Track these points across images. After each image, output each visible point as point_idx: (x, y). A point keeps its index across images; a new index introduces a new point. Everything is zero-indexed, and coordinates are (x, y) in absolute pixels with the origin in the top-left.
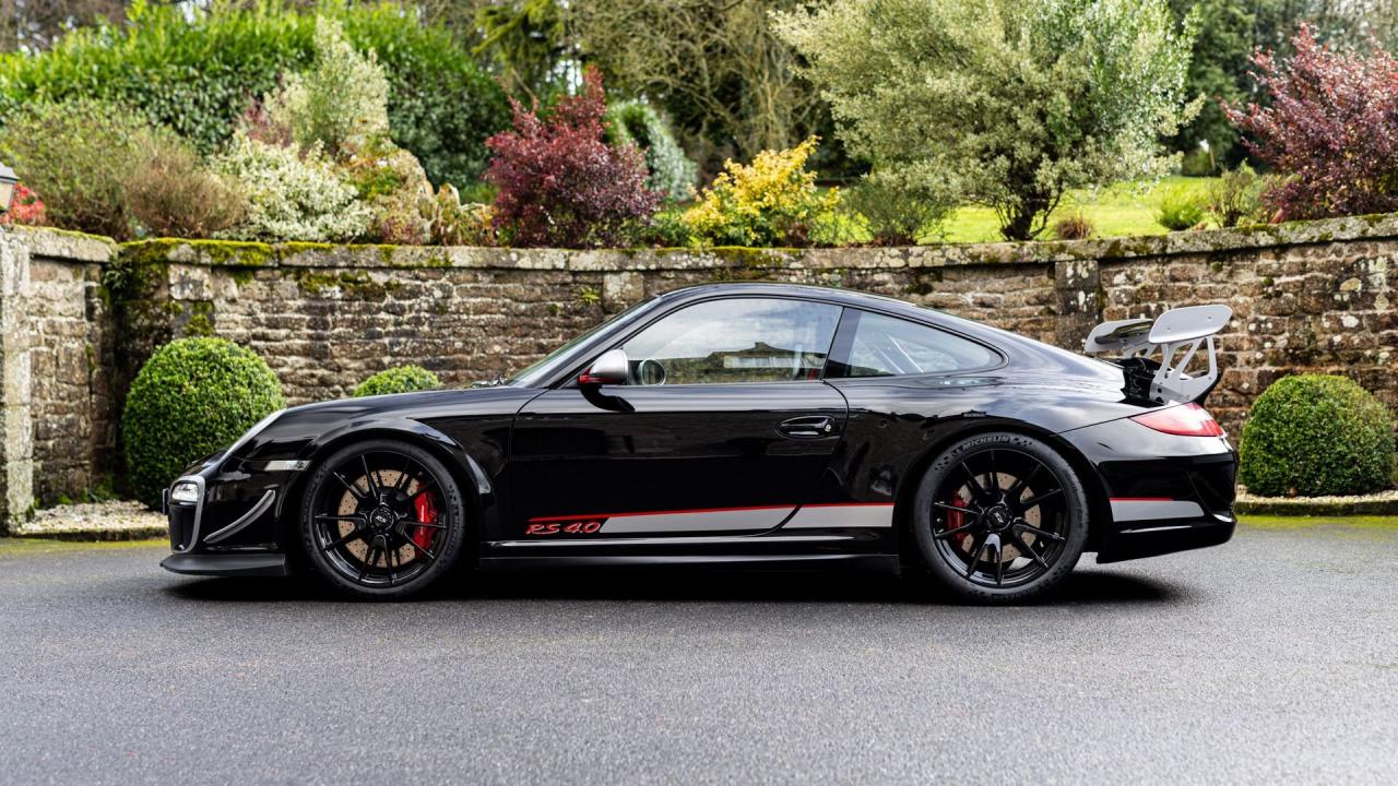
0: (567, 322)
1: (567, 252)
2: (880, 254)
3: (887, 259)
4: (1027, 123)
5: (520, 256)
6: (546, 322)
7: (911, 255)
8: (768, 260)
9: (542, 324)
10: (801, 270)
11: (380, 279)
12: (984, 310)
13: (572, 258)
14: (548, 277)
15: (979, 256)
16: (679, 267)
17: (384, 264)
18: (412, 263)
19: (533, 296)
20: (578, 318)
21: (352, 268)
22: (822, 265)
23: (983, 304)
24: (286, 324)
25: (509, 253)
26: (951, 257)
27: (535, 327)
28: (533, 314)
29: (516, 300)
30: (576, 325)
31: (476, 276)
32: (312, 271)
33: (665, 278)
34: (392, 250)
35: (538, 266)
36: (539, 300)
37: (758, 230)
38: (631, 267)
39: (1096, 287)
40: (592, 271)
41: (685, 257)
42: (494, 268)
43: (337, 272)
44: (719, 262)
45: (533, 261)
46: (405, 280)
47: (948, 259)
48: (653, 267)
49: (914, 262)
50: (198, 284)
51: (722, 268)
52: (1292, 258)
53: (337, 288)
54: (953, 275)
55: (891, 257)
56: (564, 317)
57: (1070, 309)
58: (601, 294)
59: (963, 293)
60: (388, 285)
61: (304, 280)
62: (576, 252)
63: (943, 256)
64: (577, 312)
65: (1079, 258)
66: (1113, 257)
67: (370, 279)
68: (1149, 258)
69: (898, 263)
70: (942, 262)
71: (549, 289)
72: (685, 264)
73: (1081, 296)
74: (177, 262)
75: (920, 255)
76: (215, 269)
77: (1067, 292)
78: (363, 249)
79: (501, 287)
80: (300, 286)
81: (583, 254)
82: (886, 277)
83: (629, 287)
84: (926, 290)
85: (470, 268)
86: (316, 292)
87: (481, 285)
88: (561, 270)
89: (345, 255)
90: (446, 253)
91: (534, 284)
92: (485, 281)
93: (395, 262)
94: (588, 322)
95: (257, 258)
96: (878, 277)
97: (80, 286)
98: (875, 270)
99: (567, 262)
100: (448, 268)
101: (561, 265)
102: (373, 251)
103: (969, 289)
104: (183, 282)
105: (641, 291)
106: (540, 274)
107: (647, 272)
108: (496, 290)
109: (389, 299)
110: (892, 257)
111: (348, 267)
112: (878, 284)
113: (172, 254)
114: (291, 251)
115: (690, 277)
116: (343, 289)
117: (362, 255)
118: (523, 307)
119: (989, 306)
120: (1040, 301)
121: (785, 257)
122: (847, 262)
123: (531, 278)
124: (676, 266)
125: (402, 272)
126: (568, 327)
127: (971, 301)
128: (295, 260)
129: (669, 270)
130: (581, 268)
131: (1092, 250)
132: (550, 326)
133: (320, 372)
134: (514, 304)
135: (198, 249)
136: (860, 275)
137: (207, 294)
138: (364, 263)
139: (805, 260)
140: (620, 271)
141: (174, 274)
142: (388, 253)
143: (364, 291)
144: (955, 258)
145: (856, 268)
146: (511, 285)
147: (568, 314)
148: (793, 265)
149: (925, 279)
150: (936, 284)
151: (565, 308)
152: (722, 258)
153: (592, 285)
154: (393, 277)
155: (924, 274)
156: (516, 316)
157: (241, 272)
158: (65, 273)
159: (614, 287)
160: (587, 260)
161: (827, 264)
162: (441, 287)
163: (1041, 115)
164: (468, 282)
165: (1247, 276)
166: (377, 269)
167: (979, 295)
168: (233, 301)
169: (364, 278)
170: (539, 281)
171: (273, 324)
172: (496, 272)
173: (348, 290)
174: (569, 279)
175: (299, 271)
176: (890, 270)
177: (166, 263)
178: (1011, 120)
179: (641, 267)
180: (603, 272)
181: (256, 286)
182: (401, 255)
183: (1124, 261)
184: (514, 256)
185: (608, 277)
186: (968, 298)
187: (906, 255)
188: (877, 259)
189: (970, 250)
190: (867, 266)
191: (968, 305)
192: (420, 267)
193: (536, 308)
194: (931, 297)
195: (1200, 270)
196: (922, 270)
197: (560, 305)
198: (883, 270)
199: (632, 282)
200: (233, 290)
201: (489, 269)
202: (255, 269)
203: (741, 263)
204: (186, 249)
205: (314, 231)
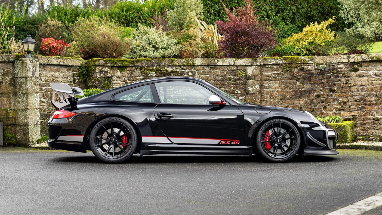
0: (235, 83)
1: (234, 59)
2: (340, 57)
3: (342, 59)
5: (218, 61)
6: (228, 83)
7: (350, 58)
8: (301, 60)
9: (226, 84)
10: (312, 64)
11: (170, 69)
12: (377, 77)
13: (236, 61)
14: (228, 68)
15: (374, 58)
16: (271, 64)
17: (171, 65)
18: (180, 64)
19: (223, 74)
20: (238, 82)
21: (160, 66)
22: (319, 62)
23: (376, 75)
25: (215, 60)
26: (364, 58)
27: (224, 85)
28: (223, 80)
29: (218, 76)
30: (238, 84)
31: (204, 68)
32: (145, 67)
33: (267, 67)
34: (173, 60)
35: (224, 64)
36: (225, 76)
37: (307, 50)
38: (255, 64)
40: (242, 66)
41: (273, 60)
42: (210, 65)
43: (155, 67)
44: (284, 62)
45: (223, 63)
46: (179, 70)
47: (363, 59)
48: (262, 64)
49: (351, 60)
50: (106, 72)
51: (285, 64)
53: (154, 73)
54: (365, 64)
55: (344, 59)
56: (234, 81)
58: (246, 73)
59: (369, 71)
60: (173, 72)
61: (143, 70)
62: (237, 59)
63: (361, 58)
64: (238, 80)
67: (166, 70)
69: (346, 61)
70: (361, 60)
71: (229, 72)
72: (273, 63)
74: (98, 66)
75: (353, 58)
76: (112, 67)
78: (163, 60)
79: (213, 71)
80: (141, 72)
81: (239, 60)
82: (342, 66)
83: (255, 71)
84: (357, 70)
85: (201, 65)
86: (147, 74)
87: (205, 71)
88: (233, 66)
89: (157, 62)
90: (193, 61)
91: (223, 70)
92: (207, 69)
93: (174, 64)
94: (242, 83)
95: (126, 64)
96: (339, 66)
97: (71, 73)
98: (338, 63)
99: (234, 63)
100: (194, 65)
101: (232, 64)
102: (167, 61)
103: (371, 70)
104: (101, 72)
105: (259, 72)
106: (226, 67)
107: (260, 65)
108: (211, 72)
109: (173, 76)
111: (158, 66)
112: (339, 68)
113: (97, 63)
114: (138, 61)
115: (275, 67)
116: (156, 73)
117: (163, 62)
118: (220, 78)
119: (378, 76)
121: (307, 59)
122: (328, 61)
123: (223, 68)
124: (270, 63)
125: (178, 67)
126: (235, 84)
127: (372, 74)
128: (139, 64)
129: (268, 65)
130: (239, 65)
132: (229, 84)
134: (217, 77)
135: (106, 61)
136: (333, 65)
137: (109, 75)
138: (163, 64)
139: (313, 60)
140: (251, 65)
141: (98, 69)
142: (172, 61)
143: (164, 73)
144: (365, 58)
145: (331, 63)
146: (216, 71)
147: (235, 80)
148: (309, 62)
149: (356, 66)
150: (360, 68)
151: (234, 78)
152: (285, 60)
153: (243, 70)
154: (174, 69)
155: (355, 64)
156: (218, 81)
157: (122, 68)
158: (63, 69)
159: (250, 70)
160: (241, 62)
161: (321, 62)
162: (192, 72)
164: (201, 70)
166: (168, 66)
167: (374, 72)
168: (119, 77)
169: (164, 69)
170: (225, 69)
172: (211, 66)
173: (158, 73)
174: (236, 68)
175: (141, 68)
176: (343, 63)
177: (95, 66)
179: (258, 64)
180: (246, 66)
181: (127, 73)
182: (177, 61)
184: (216, 61)
185: (248, 68)
186: (371, 73)
187: (349, 58)
188: (339, 60)
189: (371, 55)
190: (335, 62)
191: (371, 76)
192: (184, 65)
193: (224, 78)
194: (358, 73)
196: (354, 63)
197: (232, 77)
198: (341, 63)
199: (256, 69)
200: (119, 74)
201: (208, 65)
202: (126, 67)
203: (292, 62)
204: (102, 61)
205: (157, 54)
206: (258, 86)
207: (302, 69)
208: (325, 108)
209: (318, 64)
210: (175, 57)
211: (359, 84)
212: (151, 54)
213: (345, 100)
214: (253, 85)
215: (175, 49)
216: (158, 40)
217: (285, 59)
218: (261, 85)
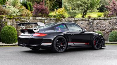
4: (86, 6)
8: (61, 19)
11: (23, 20)
21: (21, 19)
24: (14, 24)
25: (36, 18)
35: (38, 19)
37: (59, 16)
39: (93, 22)
43: (19, 19)
44: (56, 19)
46: (25, 20)
49: (75, 19)
50: (6, 20)
52: (112, 20)
54: (79, 21)
57: (90, 24)
65: (91, 19)
66: (95, 19)
68: (98, 20)
69: (74, 20)
70: (78, 19)
73: (91, 23)
74: (4, 18)
76: (8, 18)
77: (90, 23)
79: (35, 21)
83: (47, 21)
86: (17, 21)
88: (41, 19)
89: (20, 17)
90: (29, 17)
91: (38, 21)
92: (33, 20)
95: (12, 17)
96: (72, 21)
100: (30, 19)
102: (22, 17)
104: (5, 20)
107: (49, 20)
109: (24, 22)
110: (73, 19)
113: (3, 17)
114: (15, 17)
115: (53, 20)
116: (20, 21)
120: (87, 23)
121: (63, 19)
122: (69, 19)
128: (15, 18)
129: (51, 20)
131: (93, 19)
133: (17, 29)
135: (6, 16)
136: (70, 21)
137: (7, 21)
139: (65, 19)
140: (47, 19)
141: (4, 19)
154: (24, 20)
155: (76, 21)
157: (10, 19)
160: (43, 18)
161: (67, 19)
162: (29, 21)
163: (87, 6)
165: (108, 21)
168: (9, 22)
171: (13, 24)
175: (16, 19)
177: (3, 18)
178: (84, 6)
180: (45, 20)
181: (11, 20)
182: (25, 17)
183: (95, 20)
186: (80, 23)
187: (74, 19)
192: (27, 19)
195: (103, 21)
200: (9, 21)
203: (58, 19)
204: (5, 16)
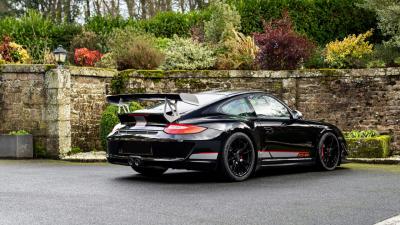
1: (270, 72)
2: (377, 70)
3: (379, 72)
5: (254, 73)
8: (338, 73)
10: (349, 77)
11: (204, 81)
13: (272, 74)
14: (264, 80)
16: (307, 76)
17: (206, 77)
18: (215, 76)
19: (259, 86)
22: (356, 75)
25: (250, 72)
31: (239, 80)
32: (180, 79)
33: (303, 80)
34: (209, 72)
37: (344, 62)
38: (291, 76)
40: (278, 78)
41: (310, 73)
42: (245, 77)
43: (189, 79)
44: (321, 74)
45: (259, 75)
46: (213, 82)
48: (299, 76)
49: (388, 73)
50: (139, 84)
51: (322, 76)
53: (188, 85)
58: (281, 86)
60: (208, 84)
61: (177, 82)
62: (273, 72)
63: (398, 71)
64: (274, 92)
67: (200, 81)
69: (383, 74)
70: (398, 73)
71: (265, 84)
72: (309, 75)
74: (132, 77)
75: (390, 71)
76: (146, 79)
78: (199, 72)
79: (248, 84)
80: (176, 84)
81: (275, 72)
82: (379, 79)
84: (394, 83)
85: (237, 77)
86: (181, 86)
87: (241, 83)
88: (268, 78)
89: (192, 73)
90: (228, 73)
91: (259, 82)
92: (242, 81)
93: (210, 76)
94: (278, 95)
95: (160, 75)
96: (376, 79)
97: (104, 85)
98: (375, 77)
99: (270, 75)
100: (229, 77)
101: (268, 76)
102: (202, 72)
104: (134, 83)
105: (295, 85)
106: (261, 79)
107: (297, 78)
109: (207, 88)
110: (381, 72)
111: (193, 78)
112: (376, 82)
113: (131, 74)
114: (172, 73)
115: (311, 80)
116: (191, 85)
121: (343, 72)
122: (365, 74)
123: (258, 80)
125: (212, 79)
128: (174, 76)
129: (304, 77)
130: (275, 77)
135: (139, 73)
136: (369, 78)
137: (143, 86)
138: (198, 76)
139: (350, 73)
140: (288, 78)
141: (131, 80)
142: (207, 73)
143: (198, 85)
145: (368, 76)
146: (251, 83)
148: (346, 75)
149: (393, 80)
150: (397, 82)
153: (279, 83)
154: (209, 81)
155: (392, 78)
157: (155, 79)
158: (96, 80)
159: (286, 83)
160: (277, 74)
161: (358, 75)
164: (236, 82)
166: (203, 78)
168: (152, 88)
169: (198, 81)
170: (261, 81)
172: (246, 79)
173: (193, 85)
174: (271, 81)
175: (176, 79)
176: (379, 76)
177: (129, 77)
179: (295, 76)
180: (282, 78)
181: (161, 84)
182: (212, 73)
184: (252, 73)
185: (284, 80)
187: (386, 71)
188: (376, 73)
190: (372, 75)
192: (219, 77)
194: (395, 86)
196: (391, 76)
199: (292, 82)
200: (153, 85)
201: (243, 78)
202: (160, 79)
203: (329, 75)
204: (135, 73)
205: (193, 66)
206: (294, 99)
207: (339, 82)
208: (361, 122)
209: (354, 77)
210: (211, 68)
211: (396, 97)
212: (187, 65)
213: (382, 114)
214: (289, 97)
215: (211, 61)
216: (194, 51)
217: (321, 72)
218: (297, 98)
